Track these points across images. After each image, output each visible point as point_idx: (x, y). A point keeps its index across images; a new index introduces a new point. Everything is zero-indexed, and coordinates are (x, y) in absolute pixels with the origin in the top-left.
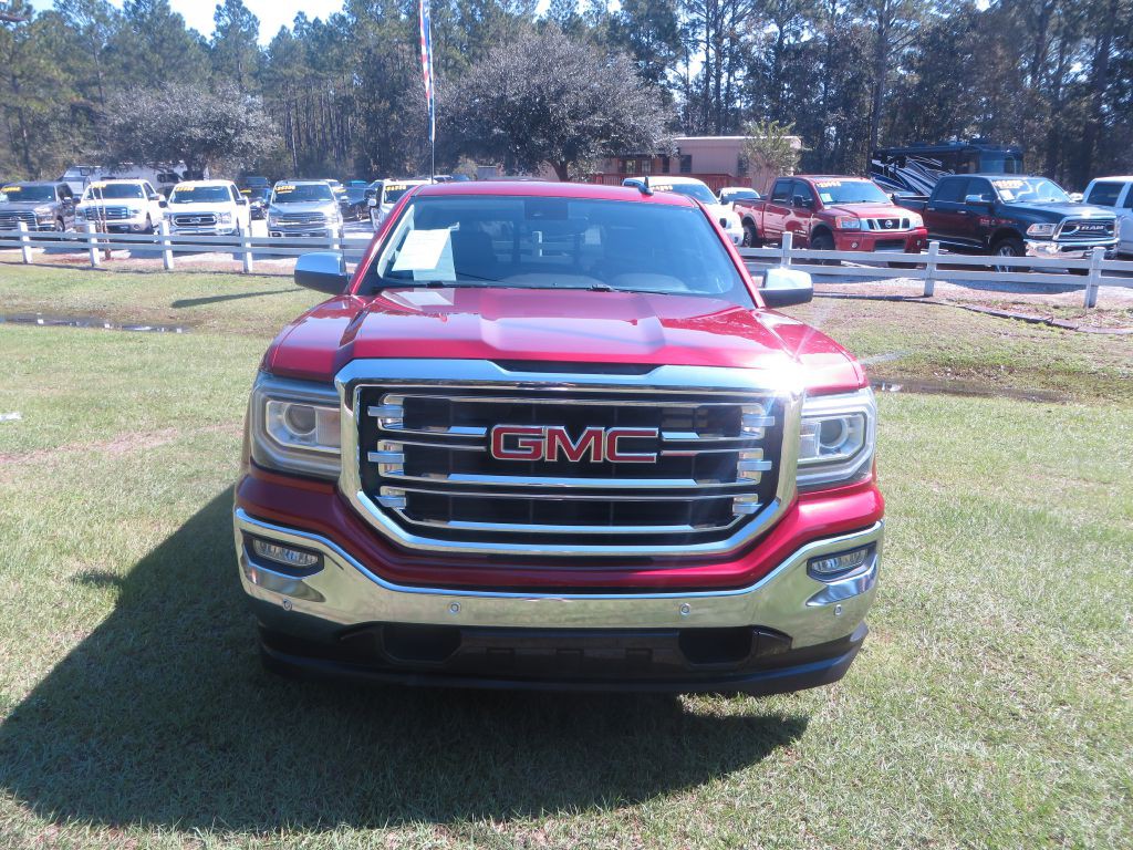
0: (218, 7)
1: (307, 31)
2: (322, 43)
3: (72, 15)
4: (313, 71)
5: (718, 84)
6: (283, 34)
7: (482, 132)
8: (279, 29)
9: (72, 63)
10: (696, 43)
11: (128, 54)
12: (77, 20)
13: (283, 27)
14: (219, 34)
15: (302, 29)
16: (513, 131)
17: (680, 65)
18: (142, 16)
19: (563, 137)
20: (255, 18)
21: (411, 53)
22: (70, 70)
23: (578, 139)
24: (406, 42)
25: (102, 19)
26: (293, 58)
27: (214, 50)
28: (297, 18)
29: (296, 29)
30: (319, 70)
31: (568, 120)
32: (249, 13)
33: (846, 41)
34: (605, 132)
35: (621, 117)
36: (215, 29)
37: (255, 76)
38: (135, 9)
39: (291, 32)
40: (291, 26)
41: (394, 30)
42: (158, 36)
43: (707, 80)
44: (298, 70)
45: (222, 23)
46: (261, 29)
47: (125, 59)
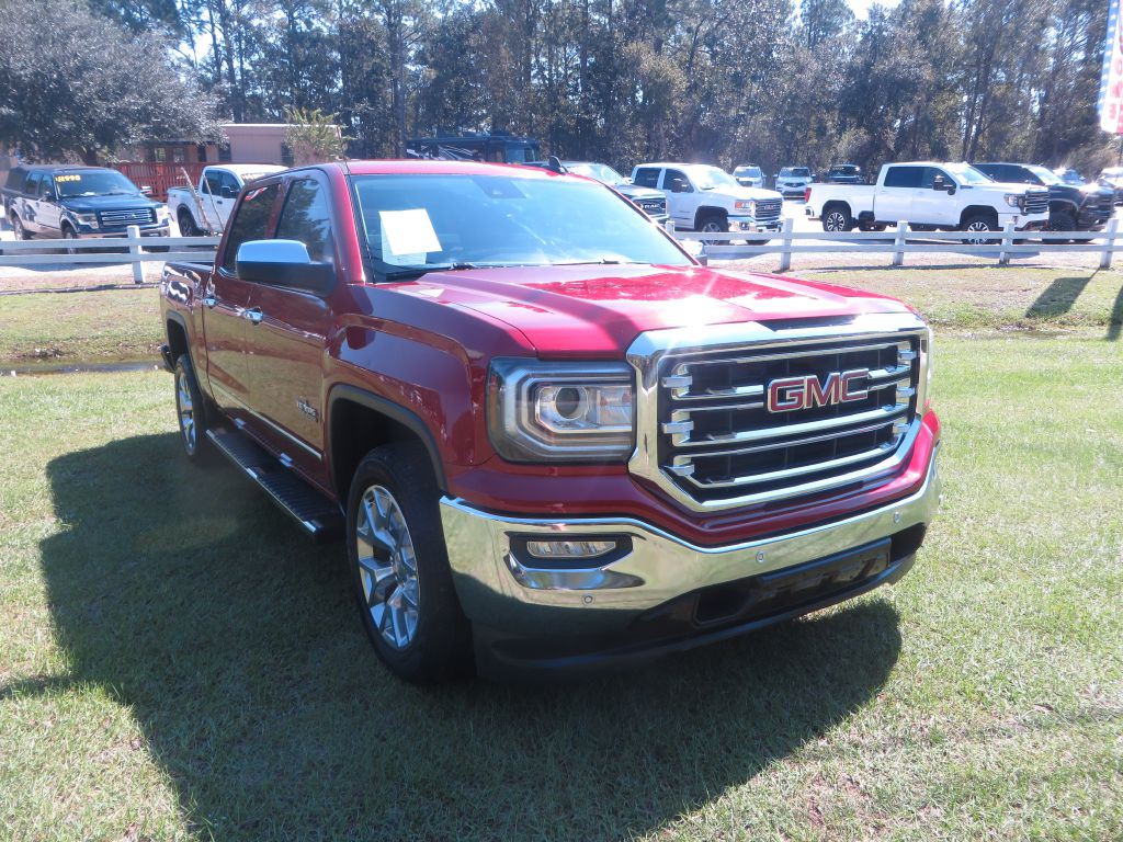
5: (231, 69)
10: (201, 25)
16: (25, 111)
17: (184, 46)
19: (93, 120)
23: (112, 123)
31: (96, 102)
33: (361, 34)
34: (143, 115)
35: (160, 99)
43: (218, 64)
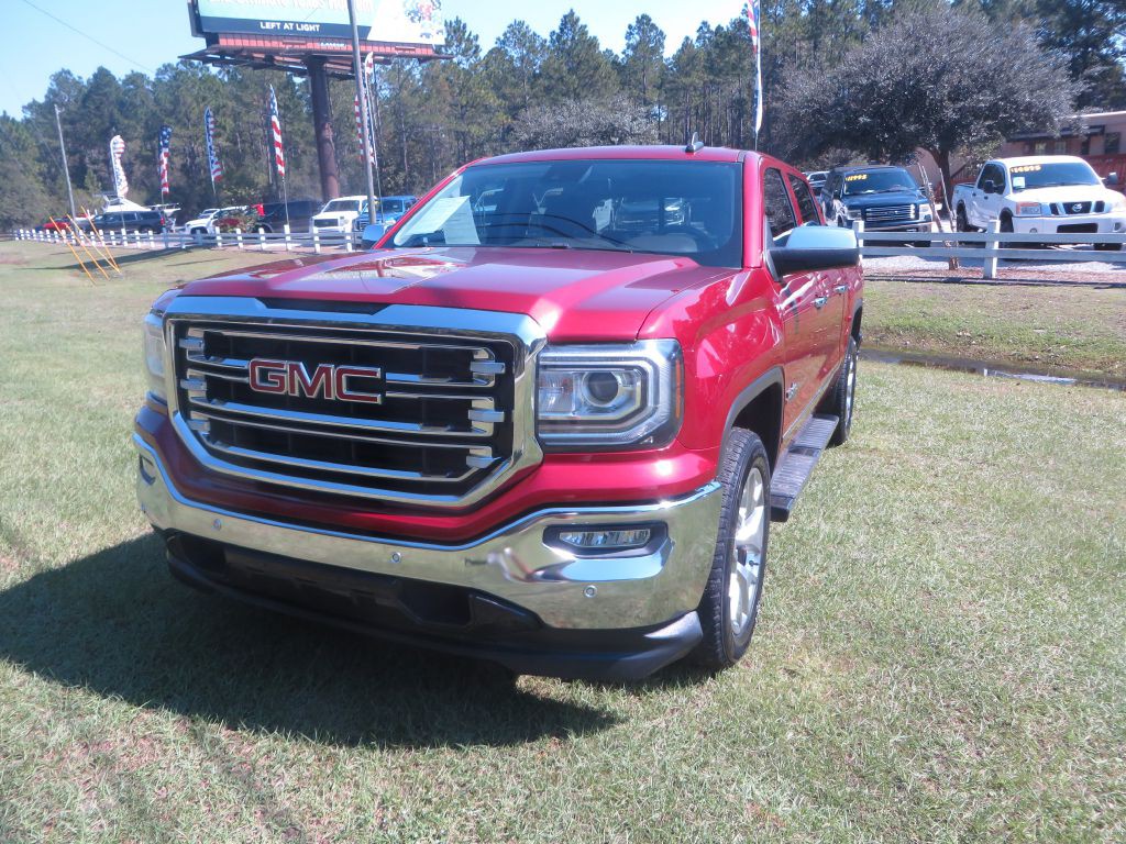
0: (630, 27)
1: (709, 39)
2: (722, 50)
3: (509, 49)
4: (711, 77)
6: (687, 44)
7: (847, 122)
8: (682, 40)
9: (507, 91)
11: (551, 77)
12: (513, 54)
13: (687, 38)
14: (630, 52)
15: (705, 37)
16: (883, 119)
18: (564, 43)
19: (942, 121)
20: (661, 33)
21: (808, 50)
22: (504, 97)
23: (957, 122)
24: (803, 39)
25: (532, 50)
26: (694, 68)
27: (624, 67)
28: (701, 28)
29: (699, 38)
30: (716, 75)
31: (947, 103)
32: (657, 28)
35: (1014, 94)
36: (625, 47)
37: (659, 88)
38: (559, 37)
39: (694, 42)
40: (694, 36)
41: (791, 28)
42: (576, 59)
44: (697, 78)
45: (633, 41)
46: (666, 43)
47: (547, 83)
